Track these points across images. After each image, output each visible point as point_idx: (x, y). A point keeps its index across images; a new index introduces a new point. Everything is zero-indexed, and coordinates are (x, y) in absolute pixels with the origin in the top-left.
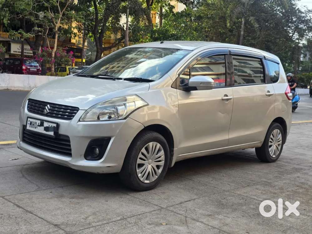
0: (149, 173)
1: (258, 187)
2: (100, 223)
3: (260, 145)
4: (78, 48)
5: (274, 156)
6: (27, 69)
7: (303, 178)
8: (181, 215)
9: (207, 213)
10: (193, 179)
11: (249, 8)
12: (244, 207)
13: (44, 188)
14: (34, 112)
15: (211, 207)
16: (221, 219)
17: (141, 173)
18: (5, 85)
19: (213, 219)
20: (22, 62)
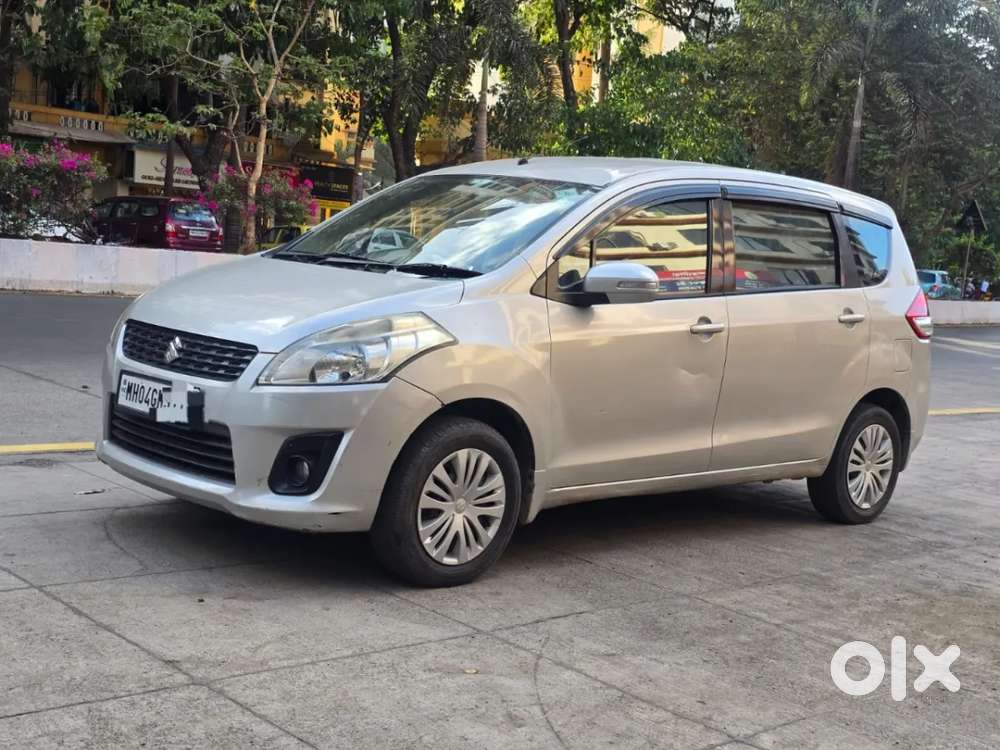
0: (456, 537)
1: (784, 587)
2: (293, 662)
3: (819, 470)
4: (341, 167)
5: (866, 506)
6: (179, 230)
7: (933, 570)
8: (528, 650)
9: (603, 649)
10: (596, 562)
11: (882, 46)
12: (719, 640)
13: (161, 570)
14: (140, 359)
15: (621, 635)
16: (638, 667)
17: (433, 536)
18: (105, 281)
19: (615, 664)
20: (165, 210)
